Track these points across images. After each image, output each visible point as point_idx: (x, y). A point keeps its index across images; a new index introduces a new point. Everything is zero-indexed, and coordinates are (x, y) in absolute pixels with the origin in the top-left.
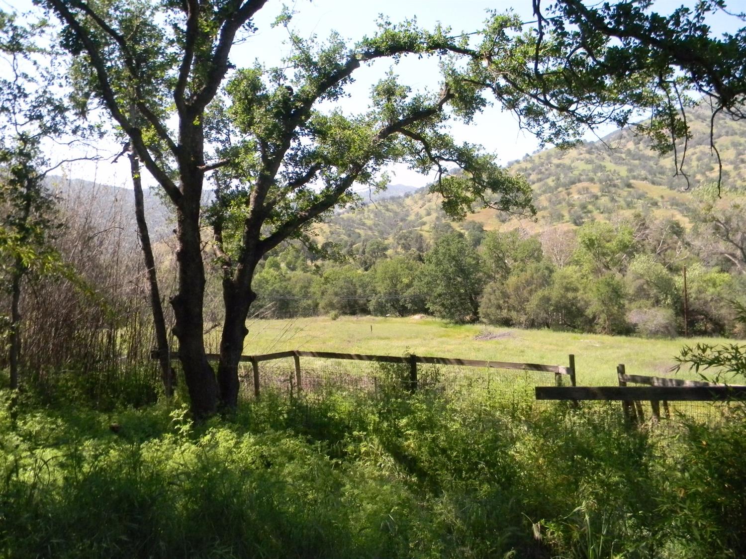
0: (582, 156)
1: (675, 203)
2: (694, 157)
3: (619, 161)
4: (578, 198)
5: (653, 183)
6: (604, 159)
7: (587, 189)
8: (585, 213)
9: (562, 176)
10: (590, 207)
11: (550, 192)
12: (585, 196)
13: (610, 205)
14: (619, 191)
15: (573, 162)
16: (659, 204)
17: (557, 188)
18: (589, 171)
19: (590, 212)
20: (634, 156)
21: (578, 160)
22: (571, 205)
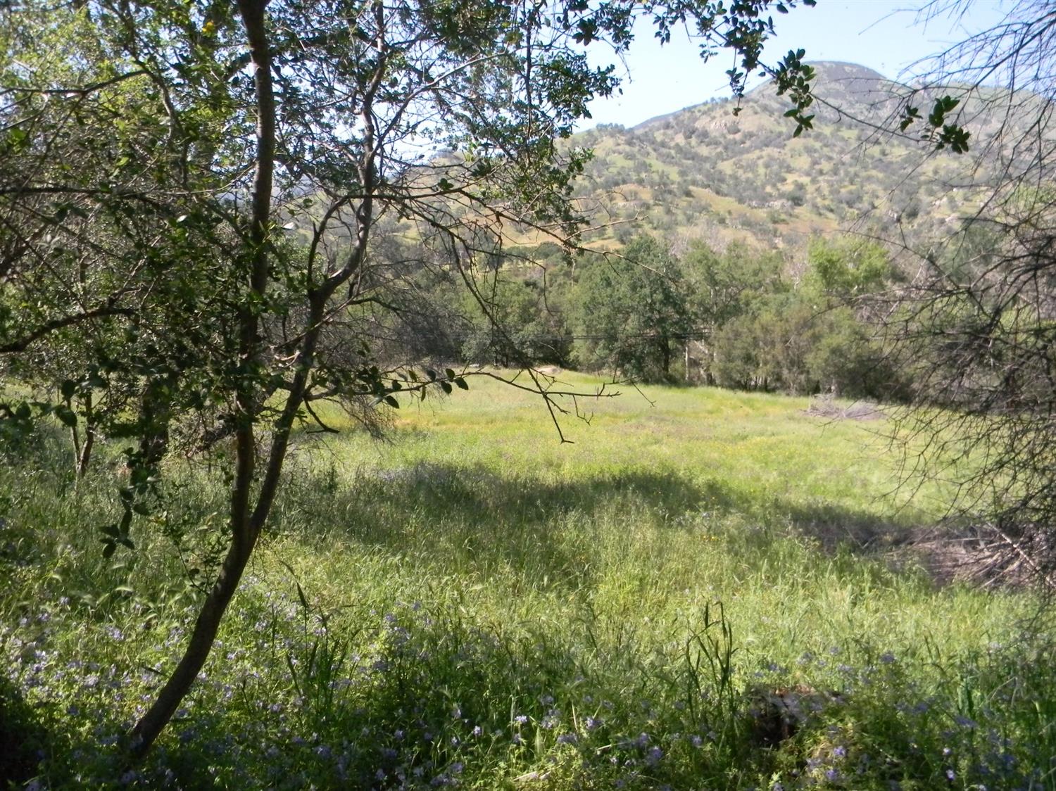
0: (621, 148)
1: (748, 224)
2: (760, 162)
3: (668, 159)
4: (624, 206)
5: (718, 193)
6: (648, 154)
7: (636, 193)
8: (633, 227)
9: (595, 173)
10: (640, 219)
11: (585, 195)
12: (632, 203)
13: (666, 219)
14: (677, 201)
15: (608, 154)
16: (727, 221)
17: (595, 190)
18: (630, 169)
19: (639, 226)
20: (686, 154)
21: (614, 152)
22: (615, 215)
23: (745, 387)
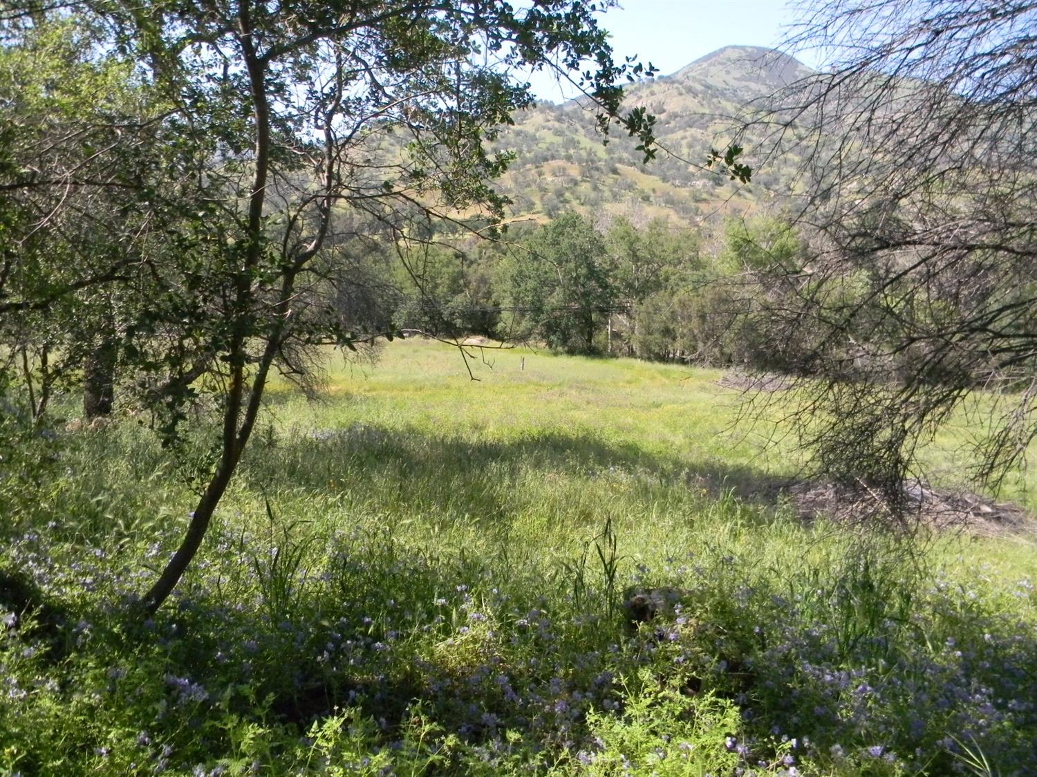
0: (550, 124)
1: (670, 202)
2: (684, 142)
3: (595, 137)
4: (553, 181)
5: (643, 171)
6: (577, 131)
7: (564, 169)
8: (562, 202)
9: (525, 149)
10: (567, 195)
11: (515, 169)
12: (560, 179)
13: (593, 195)
14: (604, 178)
15: (537, 130)
16: (651, 199)
17: (524, 164)
18: (558, 145)
19: (567, 201)
20: (613, 132)
21: (544, 128)
22: (543, 190)
23: (663, 358)
